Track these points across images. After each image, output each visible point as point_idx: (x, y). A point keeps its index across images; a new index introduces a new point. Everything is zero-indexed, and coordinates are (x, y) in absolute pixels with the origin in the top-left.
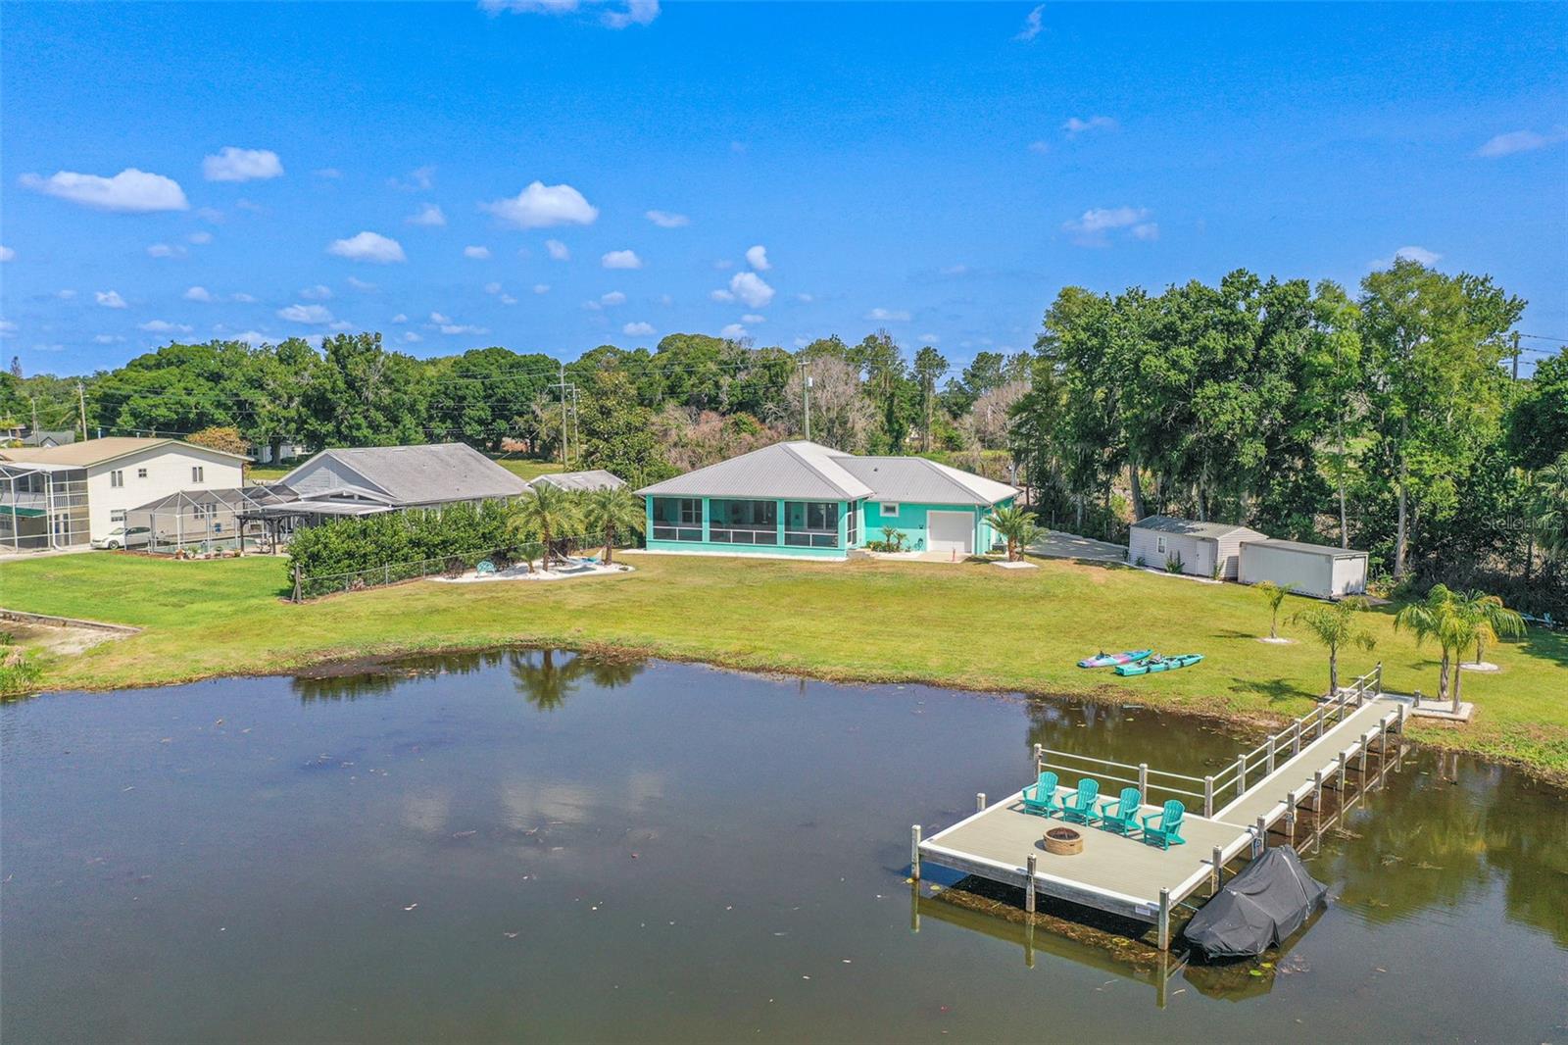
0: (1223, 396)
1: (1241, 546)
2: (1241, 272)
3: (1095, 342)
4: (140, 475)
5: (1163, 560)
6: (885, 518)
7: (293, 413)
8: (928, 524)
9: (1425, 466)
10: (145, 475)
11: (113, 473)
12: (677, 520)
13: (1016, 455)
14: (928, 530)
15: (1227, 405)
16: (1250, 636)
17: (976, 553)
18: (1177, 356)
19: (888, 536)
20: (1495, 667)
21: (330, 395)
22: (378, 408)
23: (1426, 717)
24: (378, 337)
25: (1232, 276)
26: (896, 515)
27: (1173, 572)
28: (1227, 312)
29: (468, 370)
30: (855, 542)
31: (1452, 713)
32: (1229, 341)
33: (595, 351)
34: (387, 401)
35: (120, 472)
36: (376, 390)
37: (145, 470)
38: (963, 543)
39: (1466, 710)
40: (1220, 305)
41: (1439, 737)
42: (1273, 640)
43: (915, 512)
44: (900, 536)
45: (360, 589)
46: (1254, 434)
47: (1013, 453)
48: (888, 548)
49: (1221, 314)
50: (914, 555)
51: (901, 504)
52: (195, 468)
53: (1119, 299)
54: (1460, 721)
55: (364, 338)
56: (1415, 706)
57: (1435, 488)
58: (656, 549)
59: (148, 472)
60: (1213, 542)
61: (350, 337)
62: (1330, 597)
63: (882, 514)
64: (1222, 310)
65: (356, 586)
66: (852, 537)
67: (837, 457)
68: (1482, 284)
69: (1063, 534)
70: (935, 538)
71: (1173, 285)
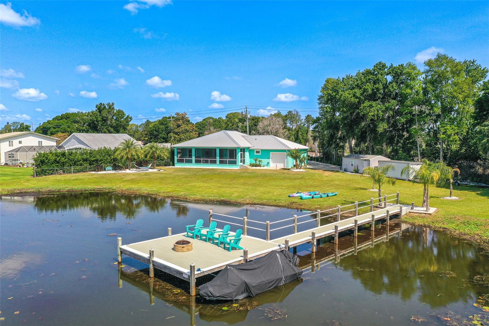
0: (371, 106)
1: (378, 162)
2: (380, 63)
3: (334, 94)
4: (19, 143)
5: (352, 168)
6: (256, 155)
7: (84, 128)
8: (271, 158)
9: (448, 130)
10: (21, 143)
11: (10, 142)
12: (187, 156)
13: (314, 138)
14: (271, 159)
15: (372, 109)
16: (366, 189)
17: (287, 167)
18: (354, 92)
19: (256, 161)
20: (457, 198)
21: (95, 122)
22: (111, 127)
23: (414, 213)
24: (113, 104)
25: (377, 64)
26: (260, 154)
27: (355, 173)
28: (374, 76)
29: (163, 123)
30: (244, 163)
31: (426, 211)
32: (373, 86)
33: (206, 118)
34: (115, 124)
35: (12, 142)
36: (111, 121)
37: (21, 141)
38: (283, 164)
39: (432, 210)
40: (372, 74)
41: (417, 220)
42: (373, 190)
43: (266, 153)
44: (260, 161)
45: (61, 174)
46: (383, 120)
47: (313, 137)
48: (256, 166)
49: (372, 78)
50: (265, 168)
51: (262, 150)
52: (39, 142)
53: (343, 78)
54: (429, 214)
55: (108, 104)
56: (412, 209)
57: (452, 138)
58: (178, 166)
59: (22, 142)
60: (369, 161)
61: (104, 104)
62: (409, 179)
63: (255, 154)
64: (372, 76)
65: (59, 173)
66: (243, 161)
67: (244, 136)
68: (472, 63)
69: (327, 164)
70: (274, 162)
71: (359, 71)
